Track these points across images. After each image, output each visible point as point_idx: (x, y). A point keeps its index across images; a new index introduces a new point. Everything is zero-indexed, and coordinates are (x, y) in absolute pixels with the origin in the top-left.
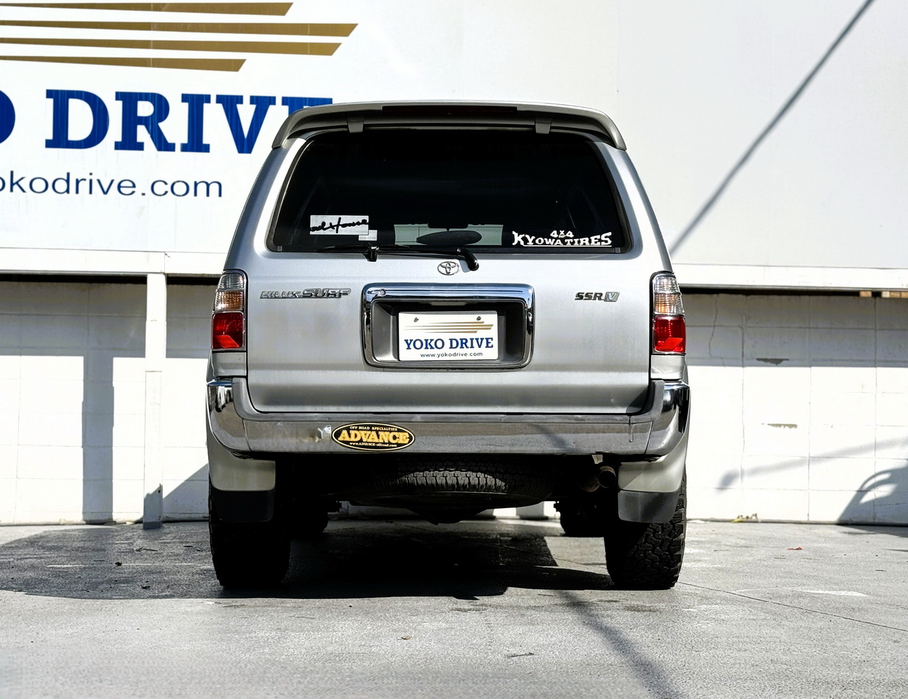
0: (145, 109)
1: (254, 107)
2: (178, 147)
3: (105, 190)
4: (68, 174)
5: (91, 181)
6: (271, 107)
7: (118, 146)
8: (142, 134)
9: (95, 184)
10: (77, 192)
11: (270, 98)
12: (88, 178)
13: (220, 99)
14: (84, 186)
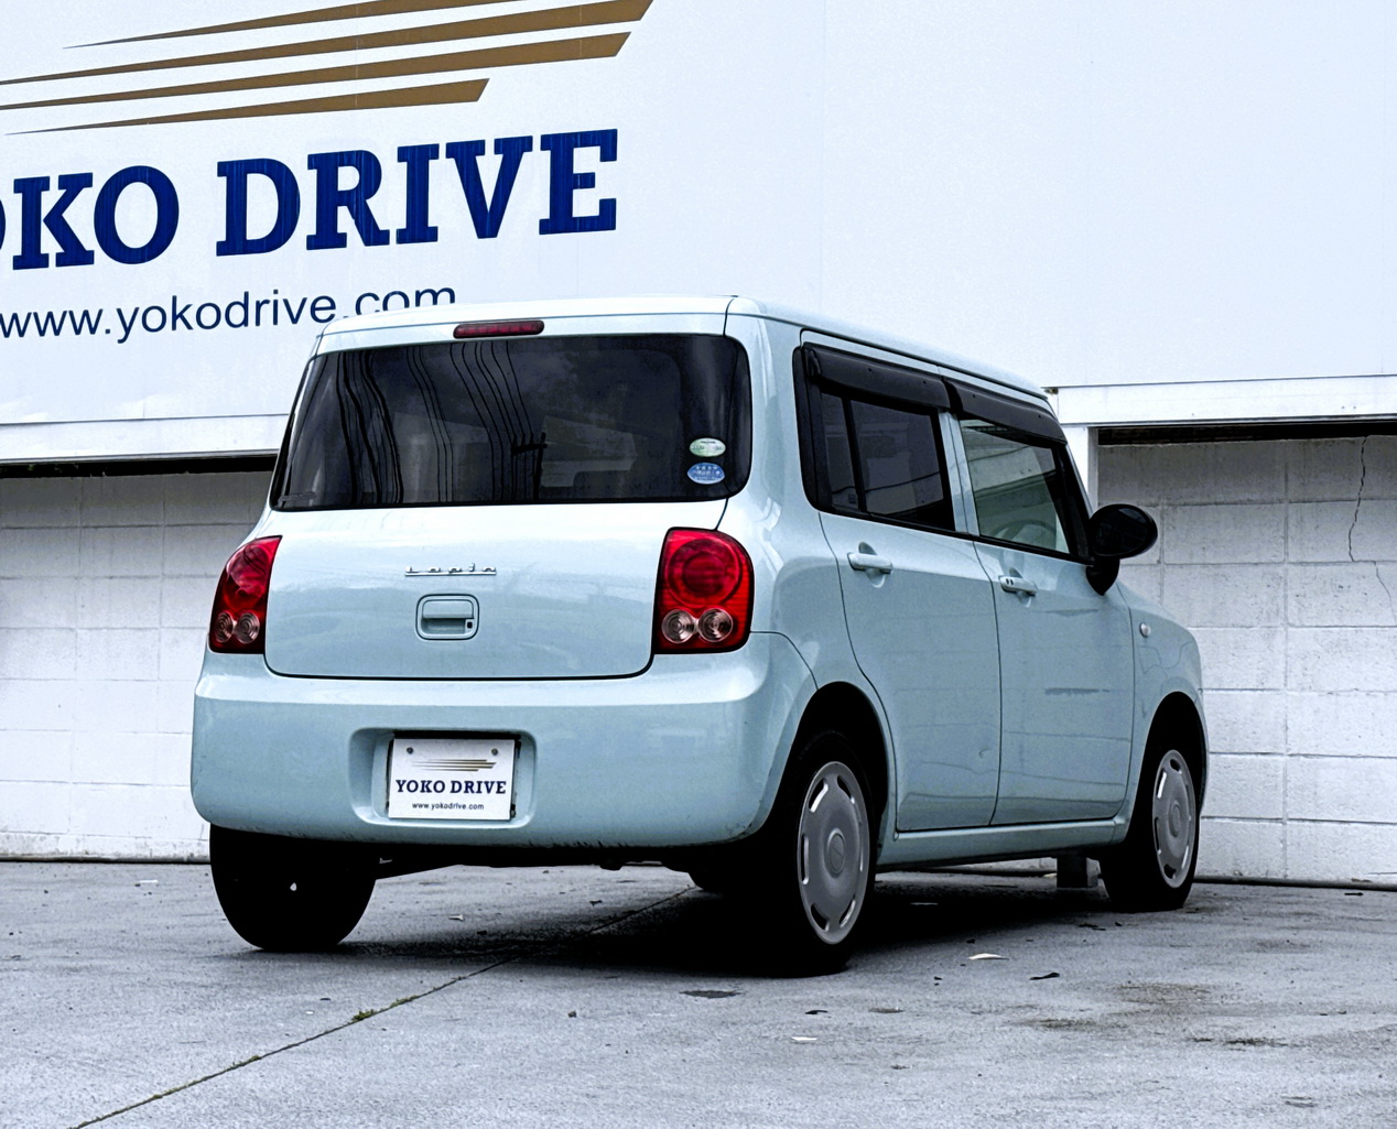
0: (348, 178)
1: (500, 157)
2: (393, 237)
3: (295, 316)
4: (246, 295)
5: (276, 302)
6: (526, 155)
7: (314, 243)
8: (345, 221)
9: (281, 307)
10: (258, 323)
11: (523, 138)
12: (272, 298)
13: (455, 150)
14: (267, 310)
